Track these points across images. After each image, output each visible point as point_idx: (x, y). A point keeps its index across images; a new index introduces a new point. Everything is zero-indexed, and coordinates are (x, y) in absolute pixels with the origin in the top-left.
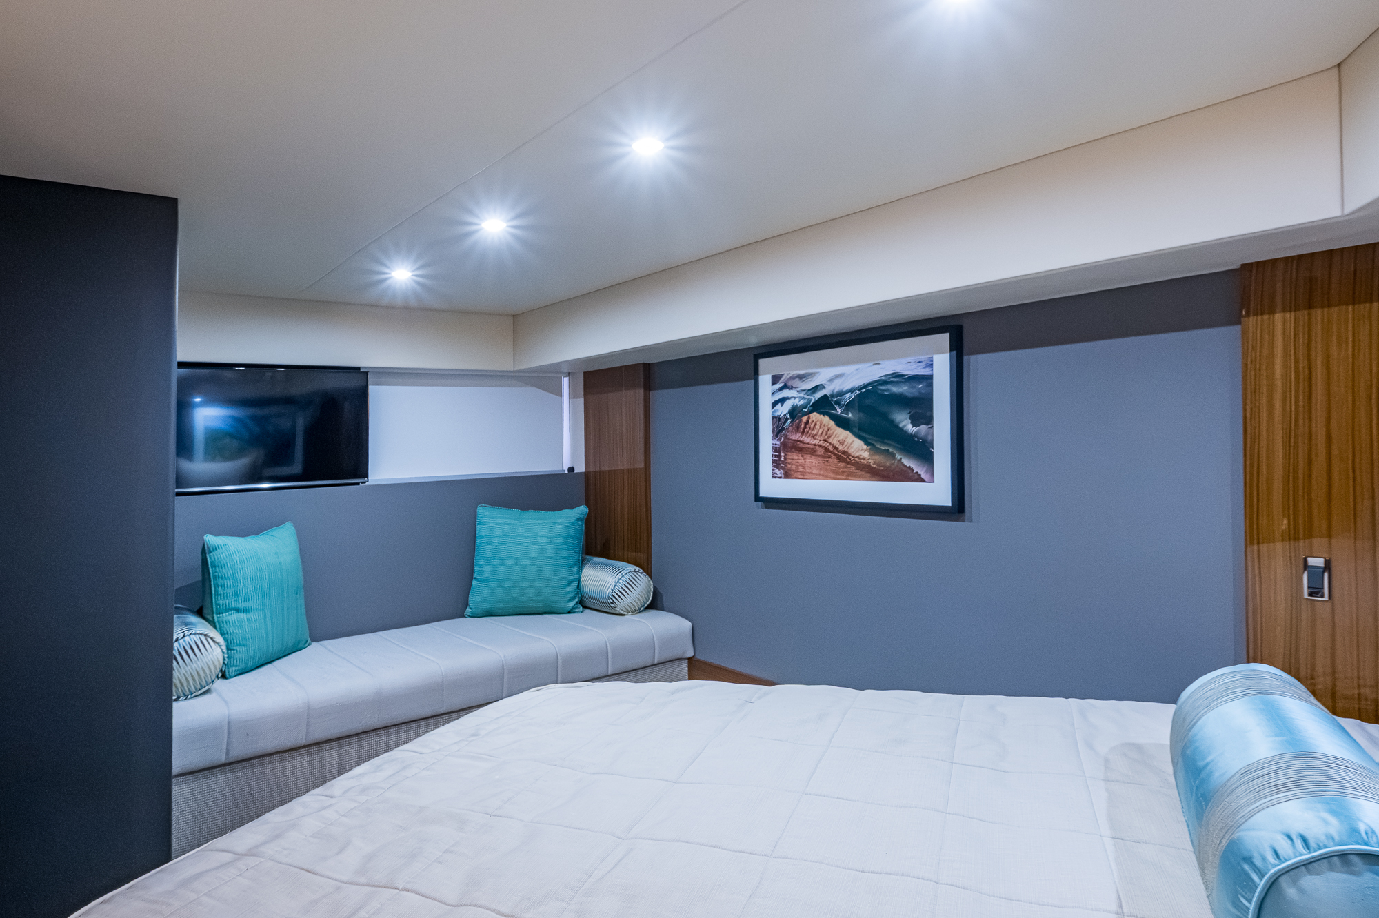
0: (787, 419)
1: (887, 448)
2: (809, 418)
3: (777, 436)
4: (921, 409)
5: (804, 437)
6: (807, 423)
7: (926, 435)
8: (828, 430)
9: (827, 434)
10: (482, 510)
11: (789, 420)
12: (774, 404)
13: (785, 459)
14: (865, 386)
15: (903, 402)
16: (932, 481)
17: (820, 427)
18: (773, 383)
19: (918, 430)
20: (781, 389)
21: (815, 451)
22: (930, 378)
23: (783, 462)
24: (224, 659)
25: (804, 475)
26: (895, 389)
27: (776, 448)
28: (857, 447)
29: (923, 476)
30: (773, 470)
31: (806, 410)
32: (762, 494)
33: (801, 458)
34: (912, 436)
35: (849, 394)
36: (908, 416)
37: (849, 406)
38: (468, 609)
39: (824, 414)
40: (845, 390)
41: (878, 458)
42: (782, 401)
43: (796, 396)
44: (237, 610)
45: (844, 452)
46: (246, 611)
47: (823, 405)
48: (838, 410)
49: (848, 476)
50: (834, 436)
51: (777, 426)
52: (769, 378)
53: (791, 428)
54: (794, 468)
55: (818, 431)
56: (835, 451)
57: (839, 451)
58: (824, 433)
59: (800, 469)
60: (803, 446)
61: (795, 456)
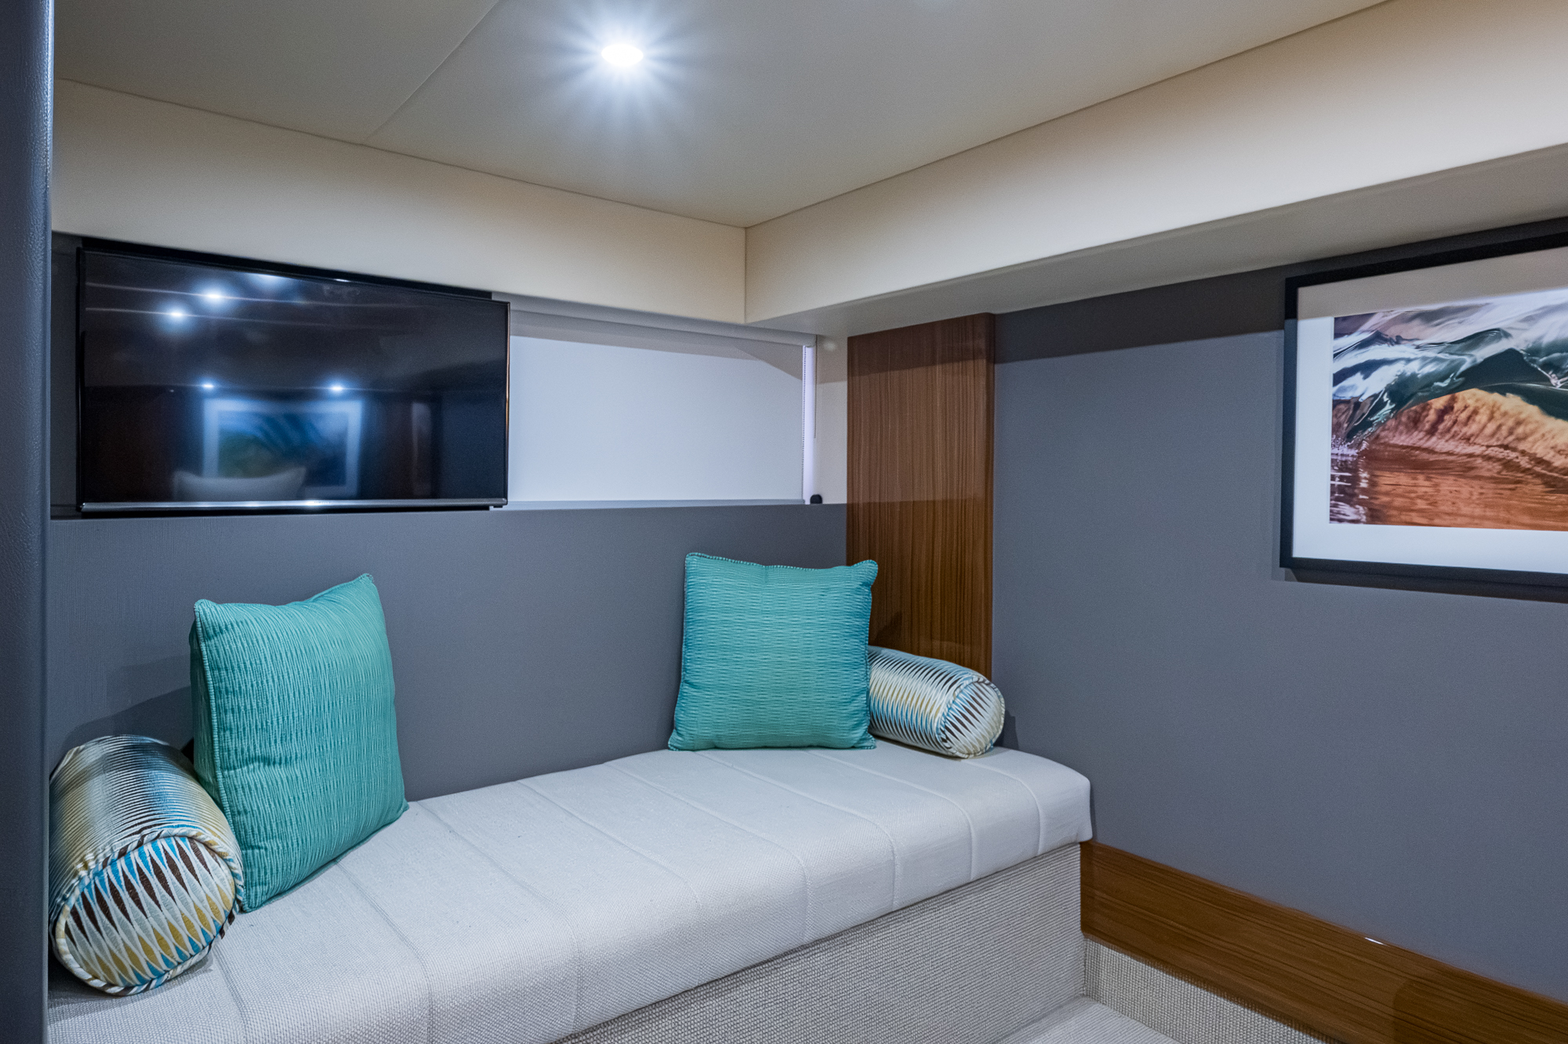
0: (1381, 405)
2: (1454, 400)
3: (1349, 436)
5: (1434, 439)
6: (1448, 409)
8: (1519, 423)
9: (1512, 432)
10: (694, 562)
11: (1388, 407)
12: (1339, 377)
13: (1373, 483)
17: (1491, 418)
18: (1338, 334)
20: (1363, 345)
21: (1472, 468)
23: (1364, 491)
24: (237, 891)
25: (1431, 517)
30: (1333, 506)
31: (1444, 384)
32: (1300, 551)
38: (674, 735)
39: (1503, 391)
42: (1368, 368)
43: (1412, 357)
44: (267, 761)
46: (286, 761)
47: (1507, 372)
48: (1553, 382)
50: (1537, 435)
51: (1350, 420)
52: (1327, 324)
53: (1392, 423)
54: (1398, 502)
55: (1484, 427)
56: (1538, 469)
57: (1555, 469)
58: (1504, 431)
59: (1421, 504)
60: (1432, 458)
61: (1403, 479)
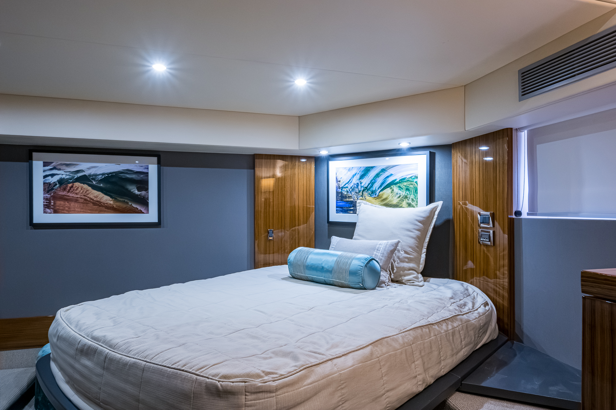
0: (56, 185)
1: (124, 200)
2: (73, 185)
3: (48, 192)
4: (143, 184)
5: (69, 193)
6: (72, 187)
7: (145, 195)
8: (87, 191)
9: (86, 193)
11: (58, 185)
12: (45, 177)
13: (55, 203)
14: (110, 173)
15: (132, 181)
16: (148, 212)
17: (81, 189)
18: (44, 166)
19: (141, 194)
20: (51, 169)
21: (78, 200)
22: (148, 173)
23: (52, 205)
25: (69, 212)
26: (128, 176)
27: (47, 198)
28: (106, 199)
29: (143, 210)
30: (44, 209)
31: (71, 181)
32: (35, 221)
33: (67, 204)
34: (137, 195)
35: (100, 176)
36: (136, 187)
37: (101, 181)
39: (84, 183)
40: (98, 173)
41: (118, 204)
42: (52, 175)
43: (63, 174)
45: (98, 201)
47: (84, 179)
48: (94, 182)
49: (100, 212)
50: (91, 194)
51: (48, 188)
52: (41, 163)
53: (59, 189)
54: (61, 208)
55: (80, 191)
56: (91, 201)
57: (94, 201)
58: (84, 192)
59: (67, 209)
60: (69, 198)
61: (62, 203)
